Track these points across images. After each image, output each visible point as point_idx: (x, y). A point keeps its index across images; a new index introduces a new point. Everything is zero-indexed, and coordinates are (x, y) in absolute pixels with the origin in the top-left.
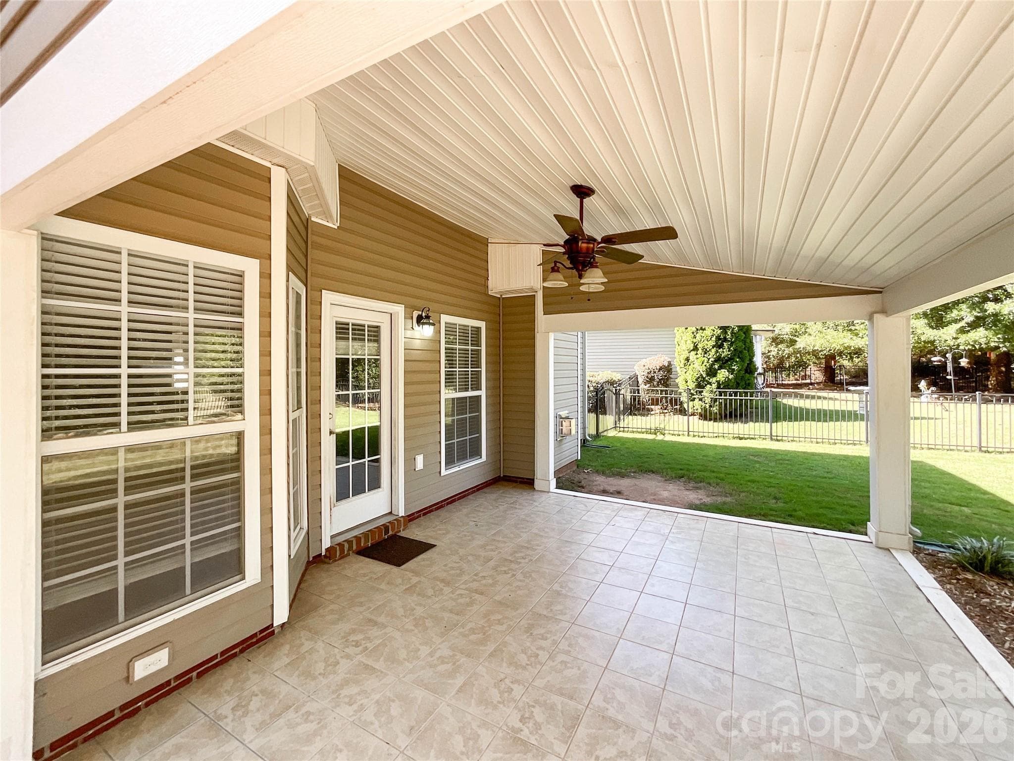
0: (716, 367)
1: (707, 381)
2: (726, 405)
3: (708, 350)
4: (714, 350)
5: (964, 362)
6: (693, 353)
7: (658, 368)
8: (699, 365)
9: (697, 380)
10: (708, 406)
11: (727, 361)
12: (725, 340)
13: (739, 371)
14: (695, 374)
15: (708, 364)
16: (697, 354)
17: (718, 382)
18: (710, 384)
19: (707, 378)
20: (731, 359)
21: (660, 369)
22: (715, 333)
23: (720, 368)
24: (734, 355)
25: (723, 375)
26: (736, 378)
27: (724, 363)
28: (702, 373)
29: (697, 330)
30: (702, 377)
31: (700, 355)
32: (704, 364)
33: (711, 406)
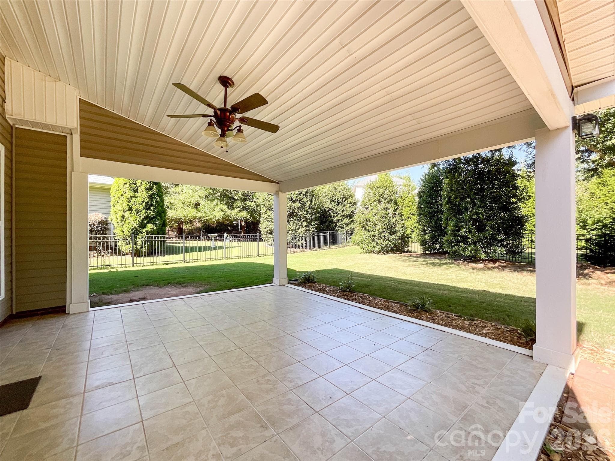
0: (146, 222)
1: (139, 231)
2: (152, 246)
3: (140, 211)
4: (144, 211)
5: (243, 224)
6: (128, 213)
7: (98, 222)
8: (133, 221)
9: (131, 230)
10: (139, 247)
11: (152, 219)
12: (152, 205)
13: (160, 225)
14: (130, 226)
15: (140, 220)
16: (131, 213)
17: (147, 232)
18: (141, 233)
19: (139, 229)
20: (155, 217)
21: (99, 223)
22: (145, 200)
23: (148, 223)
24: (157, 215)
25: (150, 227)
26: (158, 229)
27: (150, 220)
28: (136, 226)
29: (131, 197)
30: (136, 228)
31: (133, 214)
32: (138, 220)
33: (142, 248)
